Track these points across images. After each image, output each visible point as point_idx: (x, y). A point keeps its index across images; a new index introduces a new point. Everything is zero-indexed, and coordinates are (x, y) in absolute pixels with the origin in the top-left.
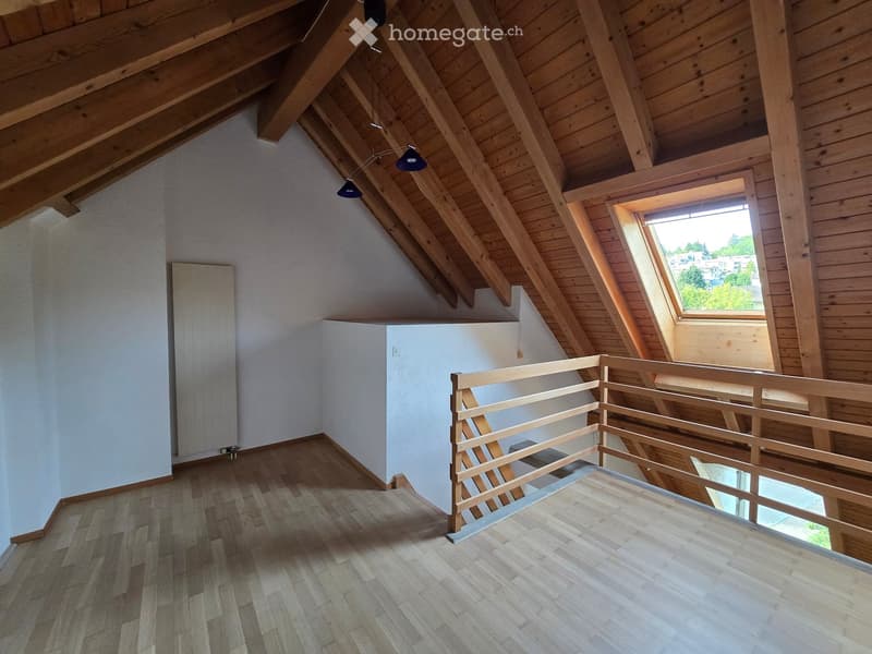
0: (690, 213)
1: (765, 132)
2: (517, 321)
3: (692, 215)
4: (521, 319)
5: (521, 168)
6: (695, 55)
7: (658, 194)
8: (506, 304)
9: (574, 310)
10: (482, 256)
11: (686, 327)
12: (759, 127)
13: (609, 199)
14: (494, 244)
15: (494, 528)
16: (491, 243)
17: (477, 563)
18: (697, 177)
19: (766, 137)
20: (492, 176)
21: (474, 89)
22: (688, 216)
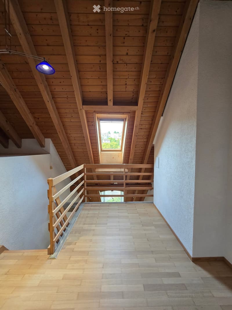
0: (112, 121)
1: (137, 105)
2: (49, 153)
3: (112, 122)
4: (50, 153)
5: (63, 90)
6: (126, 79)
7: (109, 114)
8: (42, 146)
9: (72, 149)
10: (33, 123)
11: (103, 154)
12: (136, 103)
13: (95, 112)
14: (40, 119)
15: (67, 241)
16: (38, 118)
17: (71, 259)
18: (119, 112)
19: (137, 107)
20: (48, 89)
21: (48, 45)
22: (111, 122)
